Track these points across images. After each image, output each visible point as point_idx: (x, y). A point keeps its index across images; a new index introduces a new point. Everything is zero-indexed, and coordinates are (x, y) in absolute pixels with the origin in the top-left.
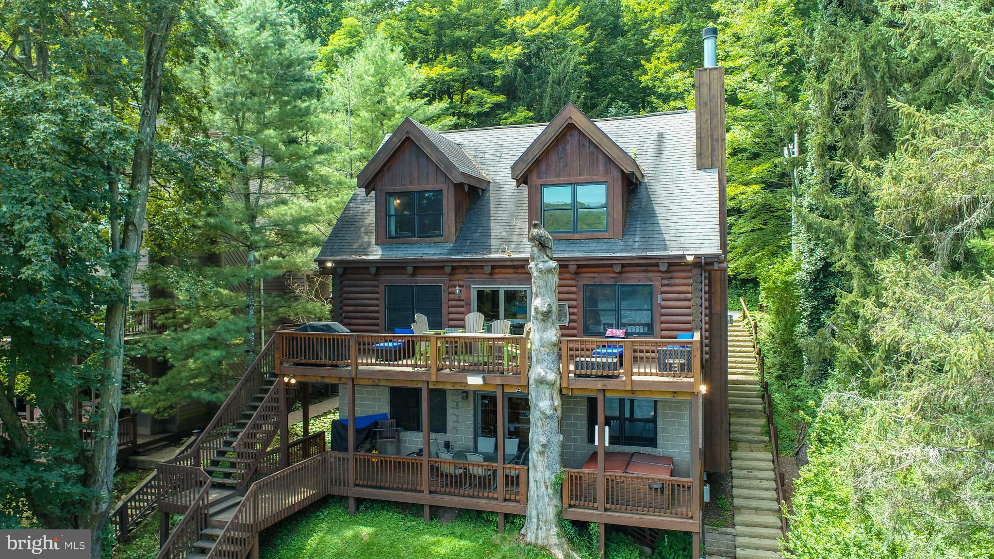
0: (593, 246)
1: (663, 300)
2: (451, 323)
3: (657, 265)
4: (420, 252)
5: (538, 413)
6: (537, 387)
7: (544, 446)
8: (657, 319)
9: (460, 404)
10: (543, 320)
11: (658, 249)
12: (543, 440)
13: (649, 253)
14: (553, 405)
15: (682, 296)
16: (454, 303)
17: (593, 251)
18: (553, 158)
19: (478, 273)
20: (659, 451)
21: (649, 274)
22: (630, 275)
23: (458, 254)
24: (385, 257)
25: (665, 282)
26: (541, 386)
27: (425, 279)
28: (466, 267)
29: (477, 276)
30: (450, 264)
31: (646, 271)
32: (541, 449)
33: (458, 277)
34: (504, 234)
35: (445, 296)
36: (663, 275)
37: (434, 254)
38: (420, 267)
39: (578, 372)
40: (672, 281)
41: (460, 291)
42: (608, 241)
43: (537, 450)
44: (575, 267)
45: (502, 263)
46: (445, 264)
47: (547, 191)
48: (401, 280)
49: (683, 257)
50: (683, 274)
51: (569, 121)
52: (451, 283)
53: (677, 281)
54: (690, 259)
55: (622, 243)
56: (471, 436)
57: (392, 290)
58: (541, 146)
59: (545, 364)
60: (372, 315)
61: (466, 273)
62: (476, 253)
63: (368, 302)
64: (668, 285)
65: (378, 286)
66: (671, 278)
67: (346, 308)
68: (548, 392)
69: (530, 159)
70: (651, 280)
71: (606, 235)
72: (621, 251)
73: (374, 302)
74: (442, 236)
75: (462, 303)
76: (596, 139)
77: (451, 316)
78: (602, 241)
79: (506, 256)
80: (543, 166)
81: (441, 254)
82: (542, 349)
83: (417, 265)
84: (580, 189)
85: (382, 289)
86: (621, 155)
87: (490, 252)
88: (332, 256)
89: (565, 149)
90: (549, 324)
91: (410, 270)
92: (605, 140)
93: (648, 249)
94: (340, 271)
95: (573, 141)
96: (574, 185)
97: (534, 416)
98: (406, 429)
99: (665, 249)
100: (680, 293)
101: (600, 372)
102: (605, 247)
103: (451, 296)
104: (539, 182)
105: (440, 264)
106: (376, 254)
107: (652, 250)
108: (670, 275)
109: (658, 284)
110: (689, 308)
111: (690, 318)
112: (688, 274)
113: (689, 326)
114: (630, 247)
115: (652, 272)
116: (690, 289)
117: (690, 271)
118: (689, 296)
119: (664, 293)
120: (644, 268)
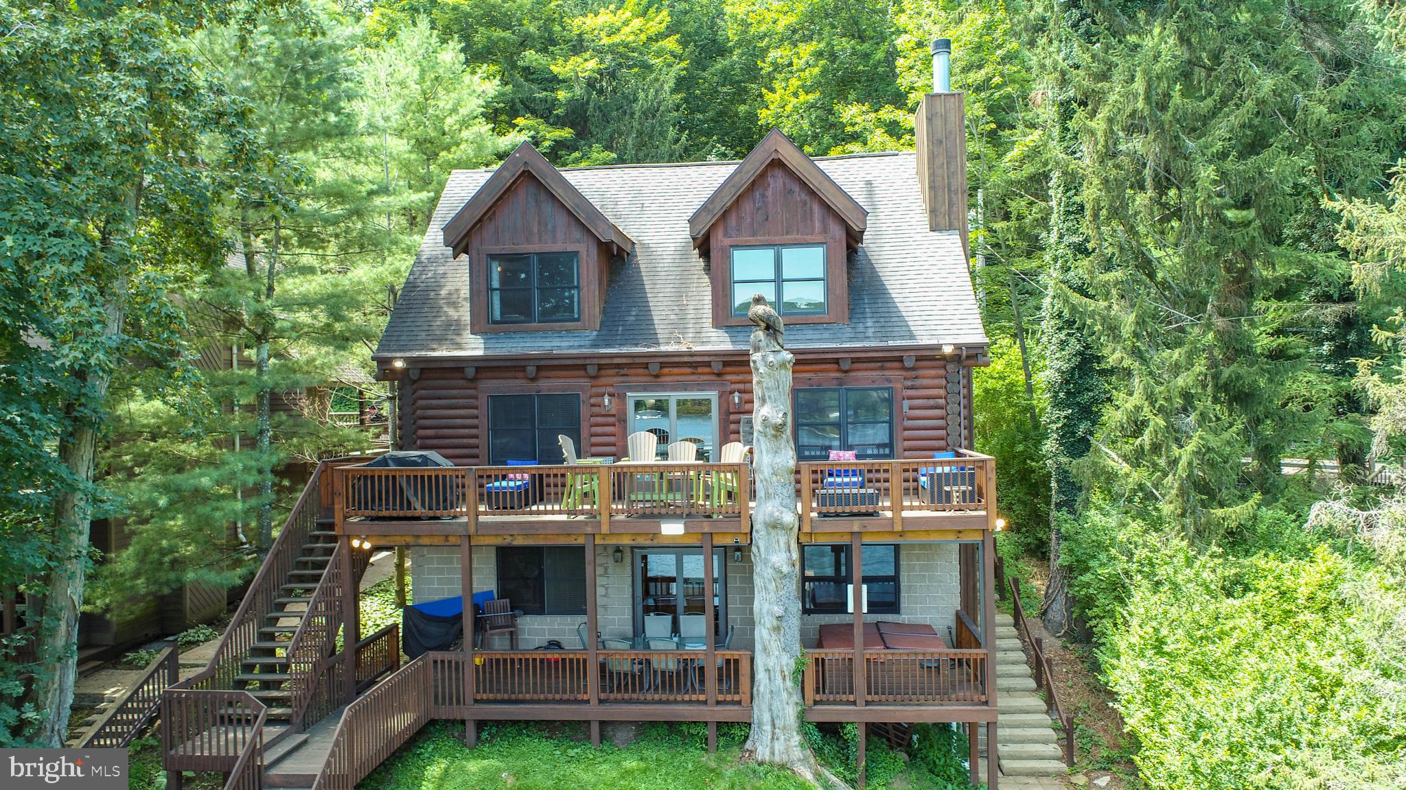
0: (809, 334)
1: (911, 408)
2: (594, 449)
3: (900, 359)
4: (546, 344)
5: (770, 571)
6: (769, 534)
7: (779, 618)
8: (900, 434)
9: (610, 571)
10: (775, 436)
11: (902, 337)
12: (778, 610)
13: (891, 343)
14: (790, 558)
15: (931, 402)
16: (600, 420)
18: (747, 207)
19: (635, 375)
20: (904, 617)
21: (886, 373)
22: (859, 374)
23: (608, 346)
24: (490, 353)
25: (909, 383)
26: (773, 532)
27: (551, 385)
28: (618, 366)
29: (635, 379)
30: (595, 361)
31: (882, 368)
32: (775, 623)
33: (603, 380)
34: (673, 317)
35: (584, 410)
36: (904, 373)
37: (570, 347)
38: (547, 366)
40: (918, 382)
41: (610, 402)
42: (830, 326)
43: (769, 626)
45: (676, 359)
46: (588, 361)
47: (739, 256)
48: (513, 386)
49: (938, 347)
50: (933, 372)
51: (774, 156)
52: (594, 390)
53: (925, 382)
54: (948, 350)
55: (849, 330)
56: (628, 616)
57: (497, 401)
58: (733, 190)
59: (777, 501)
60: (465, 441)
61: (617, 375)
62: (636, 345)
64: (912, 388)
65: (476, 398)
66: (917, 377)
67: (421, 432)
68: (783, 540)
69: (718, 208)
70: (889, 381)
71: (826, 318)
72: (851, 340)
73: (468, 422)
74: (578, 320)
75: (611, 420)
76: (814, 182)
77: (595, 440)
78: (819, 327)
79: (683, 348)
80: (733, 220)
81: (580, 346)
82: (774, 478)
83: (543, 363)
84: (787, 253)
85: (483, 401)
86: (850, 206)
87: (658, 344)
88: (400, 351)
89: (763, 196)
90: (783, 443)
91: (531, 370)
92: (826, 183)
93: (887, 338)
94: (414, 374)
95: (777, 182)
96: (777, 246)
97: (763, 576)
98: (527, 612)
99: (912, 337)
100: (929, 398)
101: (855, 509)
102: (826, 335)
103: (596, 410)
104: (727, 242)
105: (580, 362)
106: (473, 347)
107: (893, 337)
108: (914, 373)
109: (899, 386)
110: (942, 418)
111: (943, 432)
112: (942, 372)
113: (942, 443)
114: (862, 335)
115: (891, 369)
116: (942, 392)
117: (944, 367)
118: (942, 401)
119: (910, 398)
120: (879, 364)
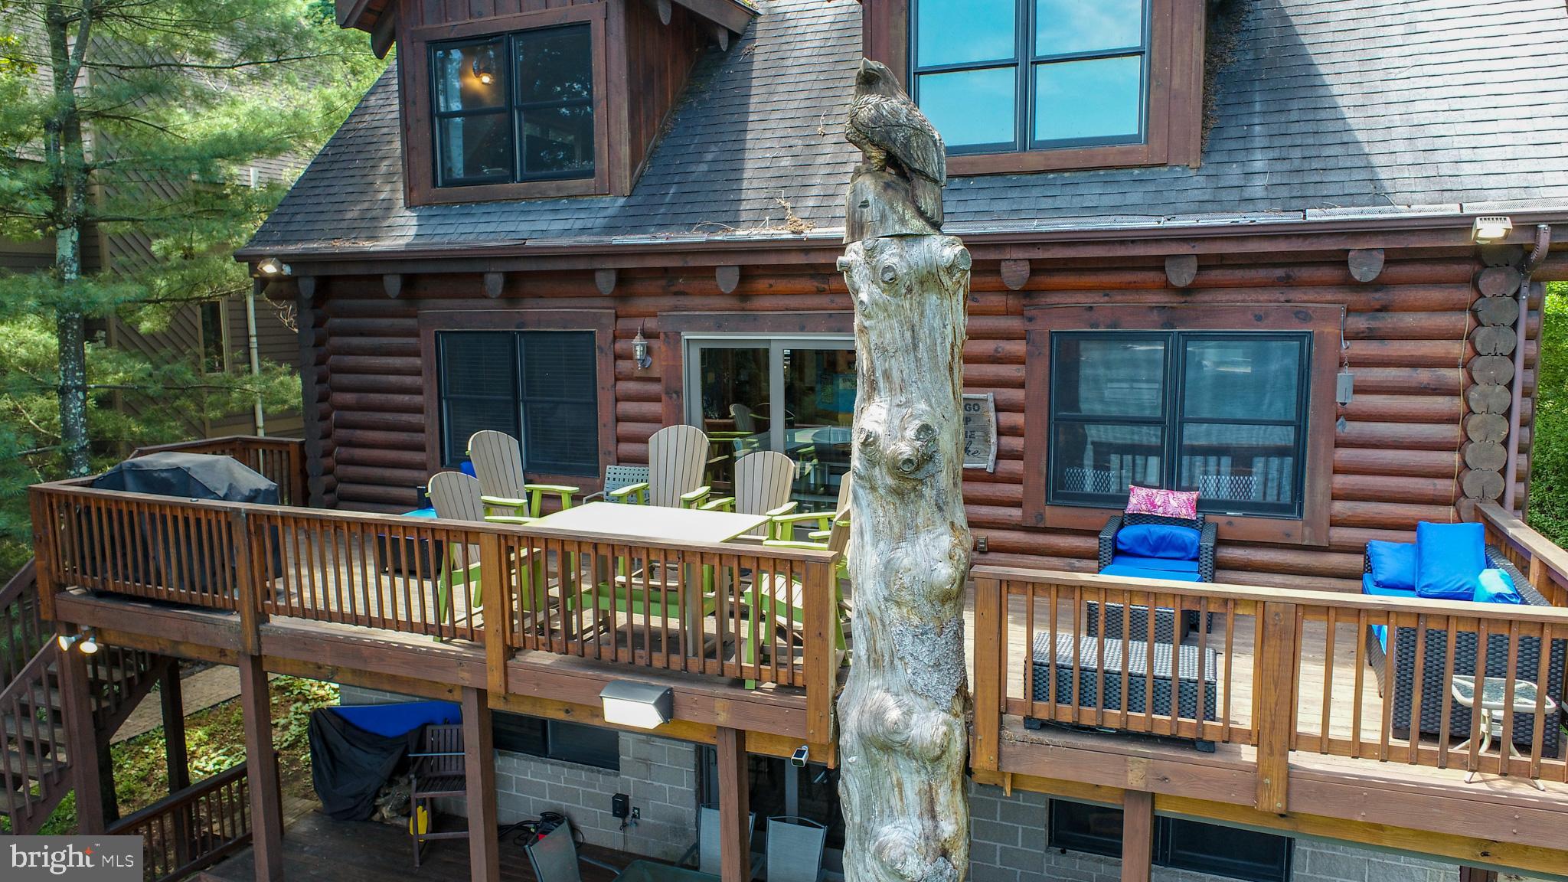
0: (1092, 192)
1: (1359, 390)
2: (626, 448)
3: (1340, 260)
8: (1322, 456)
11: (1350, 199)
13: (1314, 215)
14: (933, 836)
15: (1424, 376)
16: (631, 387)
17: (1093, 210)
19: (699, 293)
21: (1297, 295)
22: (1222, 297)
23: (636, 229)
25: (1360, 323)
26: (888, 763)
27: (545, 313)
29: (697, 301)
30: (610, 263)
31: (1288, 283)
33: (639, 304)
34: (786, 162)
35: (604, 368)
36: (1351, 297)
37: (565, 232)
38: (523, 273)
39: (1043, 710)
40: (1392, 321)
41: (648, 351)
42: (1147, 174)
44: (1025, 269)
45: (773, 259)
46: (597, 263)
48: (478, 314)
50: (1436, 295)
52: (623, 324)
53: (1410, 321)
54: (1491, 232)
55: (1201, 181)
59: (904, 675)
60: (406, 417)
61: (665, 293)
62: (690, 226)
63: (393, 379)
64: (1369, 336)
65: (417, 335)
66: (1384, 309)
67: (340, 397)
68: (913, 784)
70: (1303, 316)
71: (1140, 153)
72: (1201, 207)
73: (408, 380)
74: (590, 174)
75: (654, 388)
77: (625, 428)
78: (1121, 176)
79: (784, 233)
81: (583, 230)
82: (894, 612)
83: (513, 266)
85: (426, 342)
87: (736, 223)
88: (281, 243)
90: (925, 510)
91: (495, 282)
93: (1305, 200)
94: (307, 287)
99: (1379, 196)
100: (1417, 364)
101: (1138, 719)
102: (1135, 197)
103: (624, 365)
105: (581, 265)
106: (403, 234)
107: (1324, 201)
108: (1378, 297)
109: (1330, 330)
110: (1452, 420)
111: (1452, 459)
112: (1465, 295)
113: (1446, 486)
114: (1234, 195)
115: (1312, 284)
116: (1458, 349)
117: (1474, 282)
118: (1457, 376)
119: (1357, 363)
120: (1280, 272)
